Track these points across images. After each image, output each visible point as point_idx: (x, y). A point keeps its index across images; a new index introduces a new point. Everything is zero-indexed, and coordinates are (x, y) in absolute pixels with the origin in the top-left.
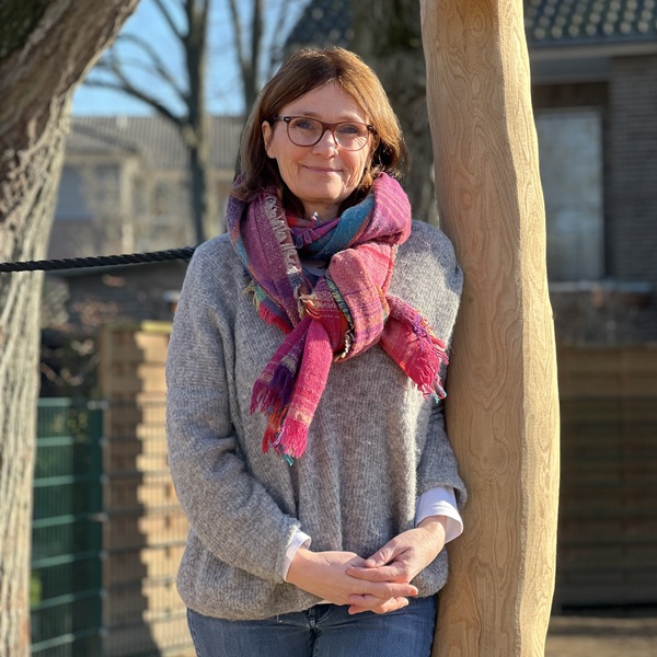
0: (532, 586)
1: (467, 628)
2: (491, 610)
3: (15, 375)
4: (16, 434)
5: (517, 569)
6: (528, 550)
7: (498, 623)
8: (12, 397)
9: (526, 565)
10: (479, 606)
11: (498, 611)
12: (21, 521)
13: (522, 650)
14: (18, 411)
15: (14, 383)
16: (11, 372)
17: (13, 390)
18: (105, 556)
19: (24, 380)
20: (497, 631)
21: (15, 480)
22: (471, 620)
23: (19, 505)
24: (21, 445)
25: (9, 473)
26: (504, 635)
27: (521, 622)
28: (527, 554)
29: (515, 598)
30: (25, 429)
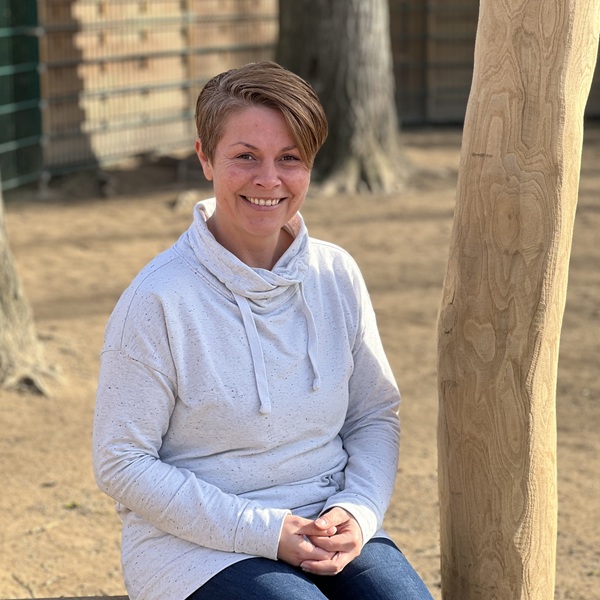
0: (578, 56)
1: (510, 99)
2: (536, 80)
5: (565, 37)
6: (576, 19)
7: (542, 93)
9: (573, 35)
10: (524, 77)
11: (543, 82)
13: (566, 119)
18: (42, 69)
20: (542, 100)
22: (515, 91)
26: (549, 105)
27: (566, 92)
28: (575, 23)
29: (561, 68)
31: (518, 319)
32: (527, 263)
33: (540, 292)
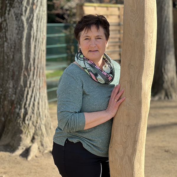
0: (146, 71)
1: (127, 83)
2: (134, 78)
3: (39, 16)
4: (40, 32)
5: (142, 67)
6: (145, 61)
7: (136, 81)
8: (39, 22)
10: (131, 77)
11: (136, 79)
12: (43, 55)
14: (40, 26)
15: (39, 18)
16: (38, 15)
17: (39, 20)
19: (42, 17)
20: (135, 84)
21: (40, 44)
22: (128, 81)
23: (42, 50)
24: (42, 35)
25: (38, 42)
30: (43, 31)
31: (129, 144)
32: (132, 129)
33: (136, 137)
